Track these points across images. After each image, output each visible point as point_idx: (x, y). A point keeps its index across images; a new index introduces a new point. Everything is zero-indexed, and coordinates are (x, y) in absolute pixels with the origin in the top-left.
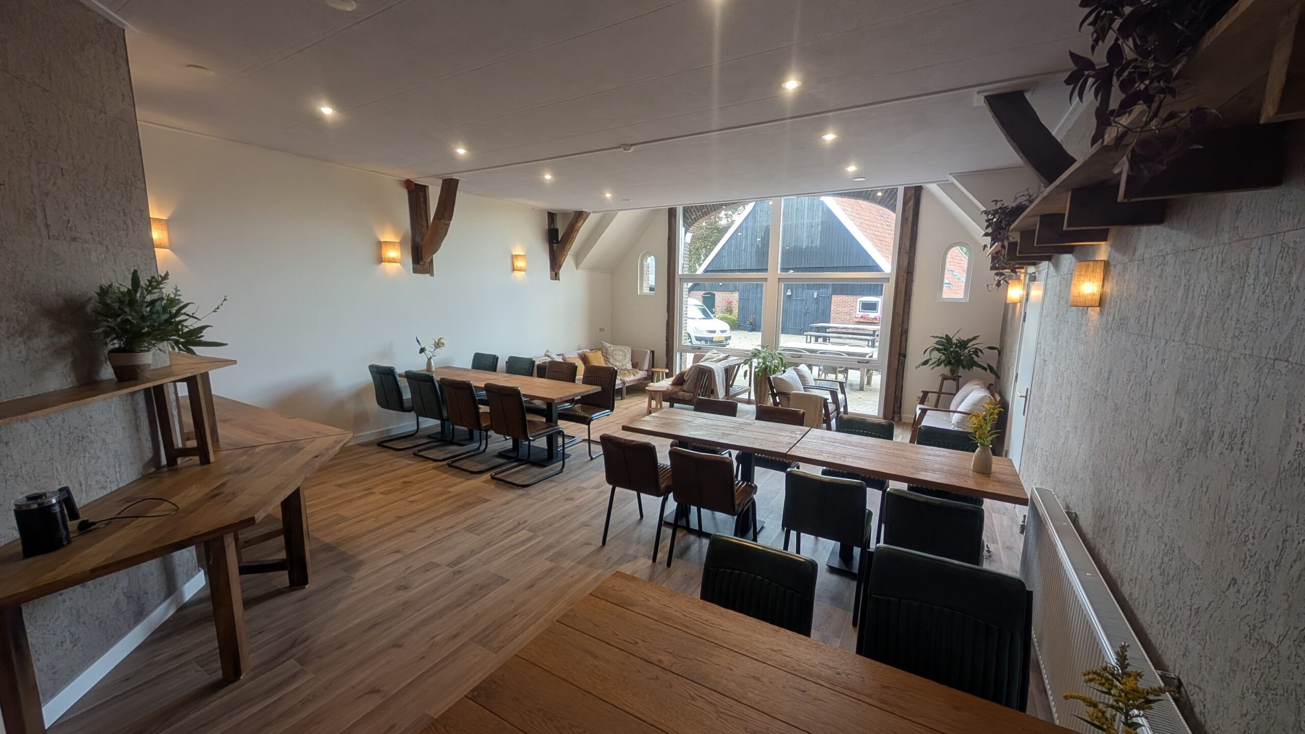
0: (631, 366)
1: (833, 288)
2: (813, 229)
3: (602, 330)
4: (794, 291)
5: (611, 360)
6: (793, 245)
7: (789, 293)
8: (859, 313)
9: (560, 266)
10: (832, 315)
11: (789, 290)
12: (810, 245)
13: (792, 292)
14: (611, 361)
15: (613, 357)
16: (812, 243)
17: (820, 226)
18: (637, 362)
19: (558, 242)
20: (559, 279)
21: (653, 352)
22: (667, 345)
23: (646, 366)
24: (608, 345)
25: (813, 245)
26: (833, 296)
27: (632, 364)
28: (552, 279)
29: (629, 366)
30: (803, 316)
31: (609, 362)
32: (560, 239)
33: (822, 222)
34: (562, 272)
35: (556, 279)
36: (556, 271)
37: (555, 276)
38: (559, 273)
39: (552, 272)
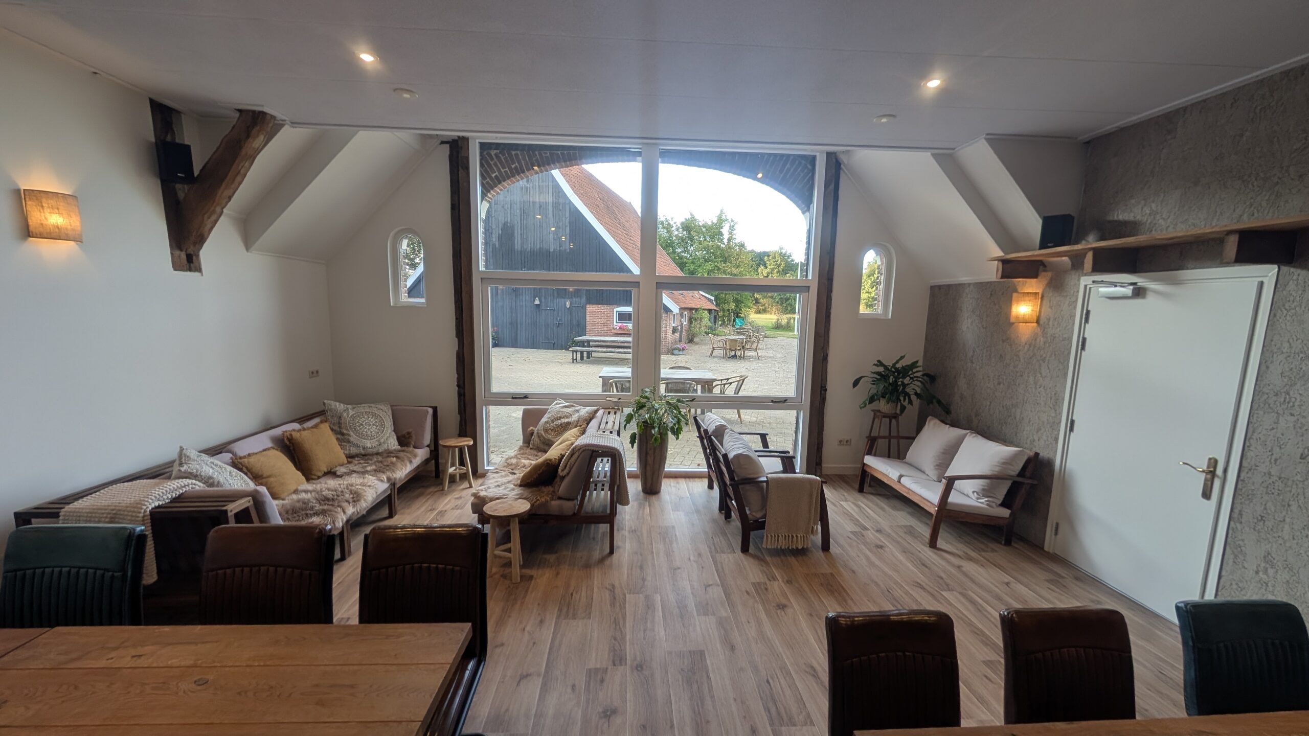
0: (396, 443)
1: (587, 298)
2: (561, 230)
3: (314, 374)
4: (543, 300)
5: (353, 438)
6: (538, 247)
7: (537, 302)
8: (616, 324)
9: (201, 240)
10: (588, 327)
11: (537, 298)
12: (558, 249)
13: (540, 301)
14: (351, 439)
15: (356, 431)
16: (560, 247)
17: (568, 228)
18: (409, 433)
19: (190, 178)
20: (199, 269)
21: (435, 410)
22: (461, 395)
23: (427, 438)
24: (340, 407)
25: (561, 248)
26: (588, 306)
27: (398, 439)
28: (177, 267)
29: (393, 443)
30: (555, 328)
31: (349, 442)
32: (196, 173)
33: (569, 223)
34: (207, 254)
35: (190, 270)
36: (190, 251)
37: (186, 262)
38: (198, 256)
39: (177, 252)
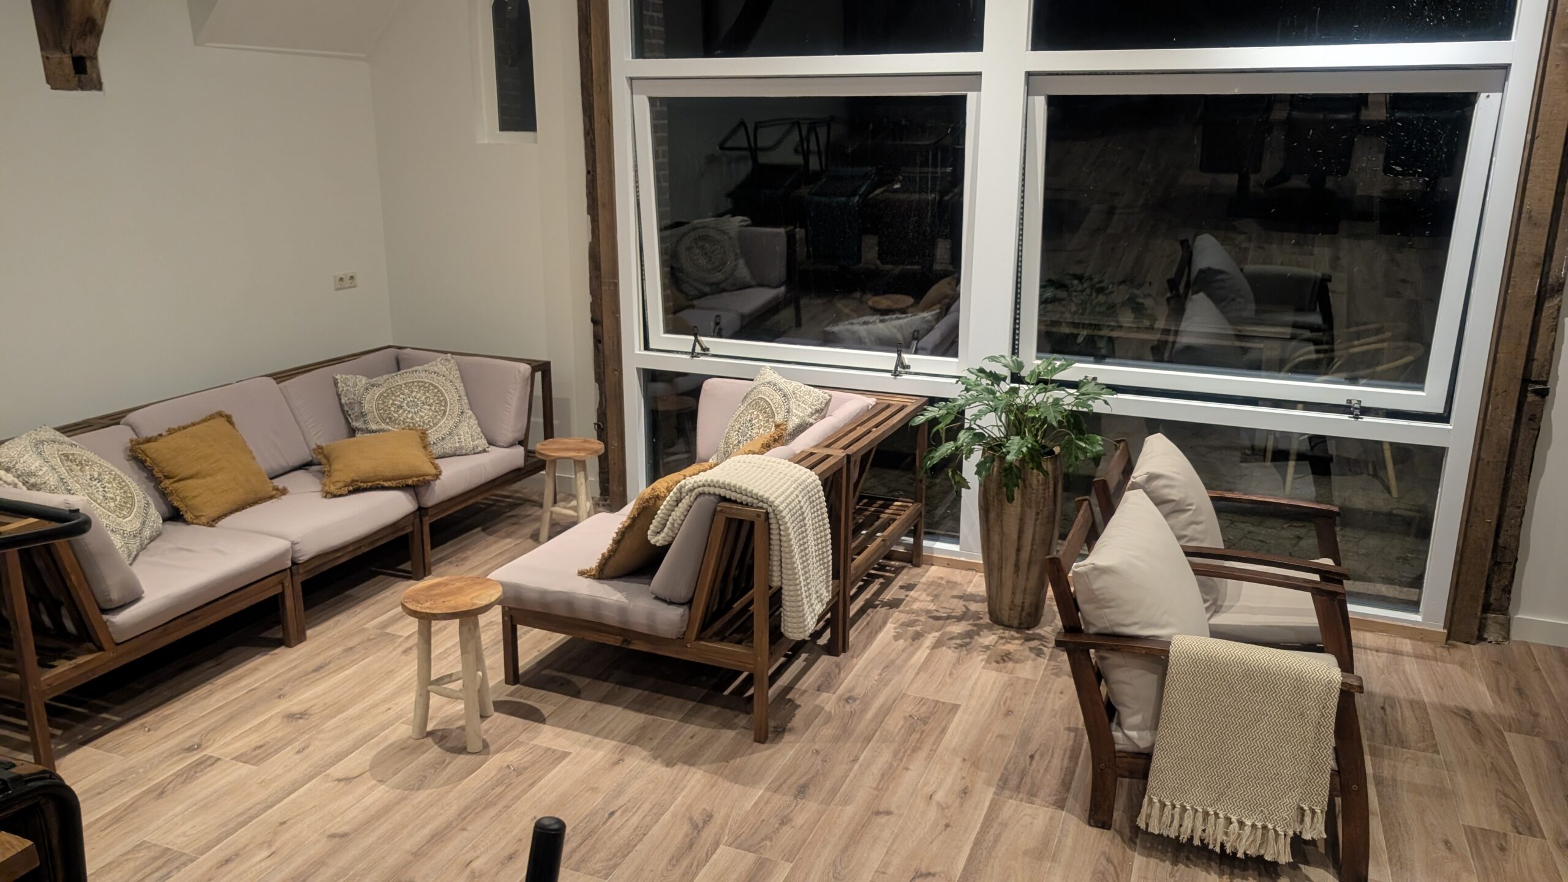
20: (98, 86)
21: (543, 368)
22: (598, 341)
35: (82, 87)
36: (80, 49)
37: (72, 72)
38: (94, 58)
39: (56, 56)
